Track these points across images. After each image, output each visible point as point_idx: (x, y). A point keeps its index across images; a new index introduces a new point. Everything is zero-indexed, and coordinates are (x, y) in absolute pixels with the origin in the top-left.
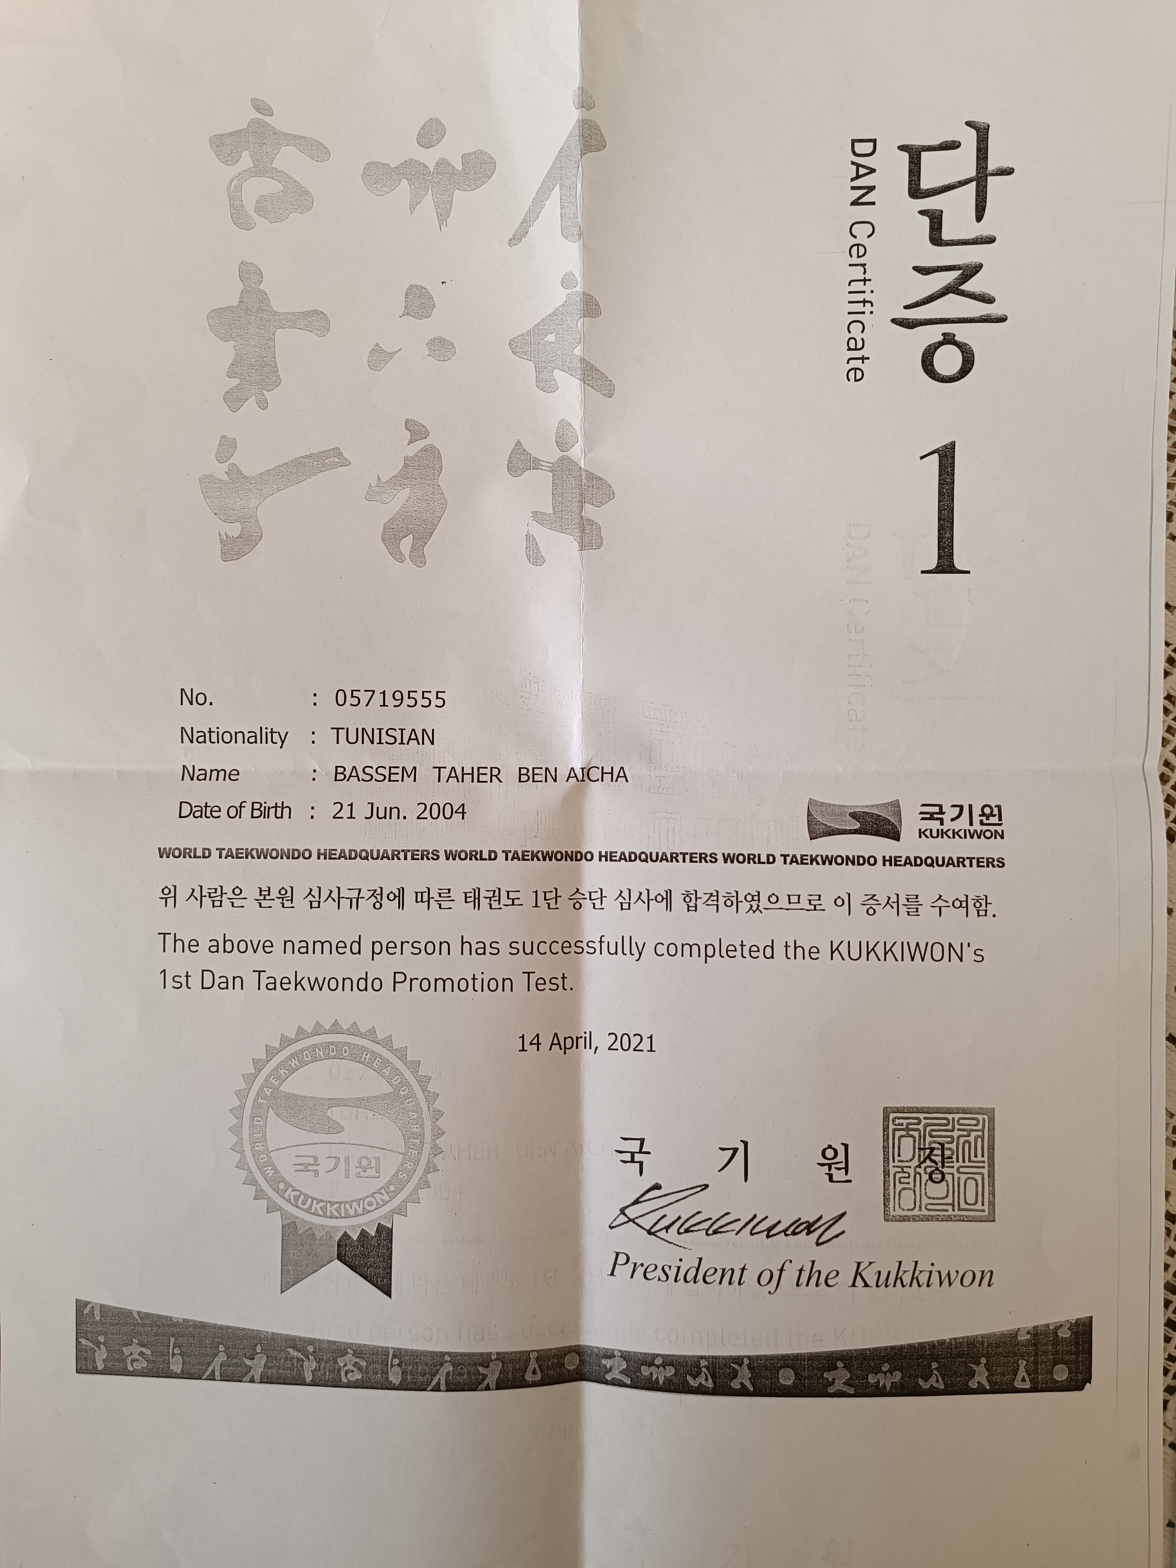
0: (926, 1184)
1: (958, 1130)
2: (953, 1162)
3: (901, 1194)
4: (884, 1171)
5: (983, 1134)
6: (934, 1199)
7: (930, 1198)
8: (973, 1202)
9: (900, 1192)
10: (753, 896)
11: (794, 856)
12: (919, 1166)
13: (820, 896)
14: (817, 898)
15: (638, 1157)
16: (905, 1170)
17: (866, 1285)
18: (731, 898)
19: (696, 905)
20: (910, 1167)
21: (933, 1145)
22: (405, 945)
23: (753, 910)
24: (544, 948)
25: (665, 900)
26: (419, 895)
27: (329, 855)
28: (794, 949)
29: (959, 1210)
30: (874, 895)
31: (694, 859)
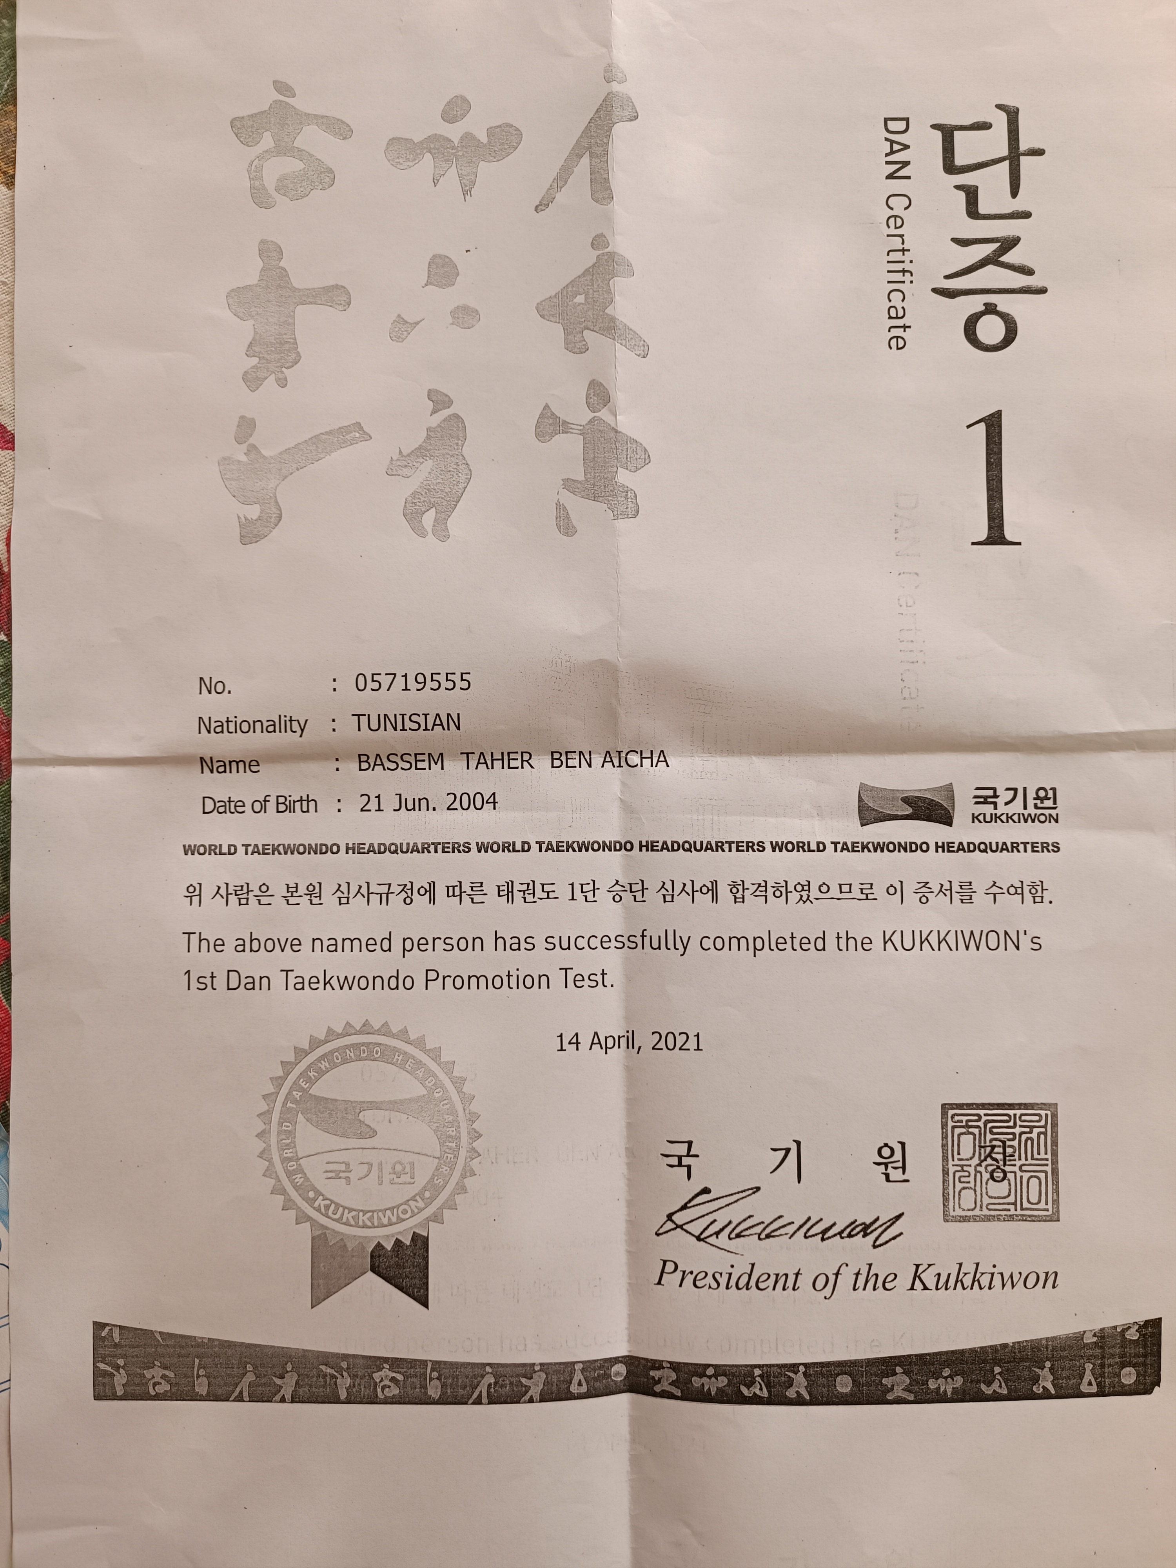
0: (987, 1184)
1: (1021, 1126)
2: (1015, 1160)
3: (961, 1194)
4: (943, 1170)
5: (1046, 1130)
6: (995, 1198)
7: (991, 1197)
8: (1036, 1201)
9: (960, 1192)
10: (803, 886)
11: (845, 844)
12: (980, 1165)
13: (872, 884)
14: (869, 886)
15: (686, 1161)
16: (965, 1168)
17: (925, 1288)
18: (780, 889)
19: (743, 896)
20: (970, 1166)
21: (994, 1143)
22: (437, 941)
23: (803, 901)
24: (581, 943)
25: (711, 892)
26: (451, 889)
27: (357, 849)
28: (846, 940)
29: (1022, 1209)
30: (927, 883)
31: (740, 848)
